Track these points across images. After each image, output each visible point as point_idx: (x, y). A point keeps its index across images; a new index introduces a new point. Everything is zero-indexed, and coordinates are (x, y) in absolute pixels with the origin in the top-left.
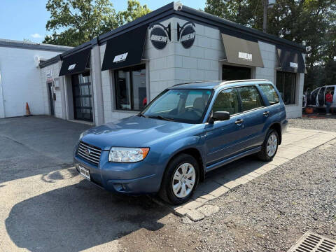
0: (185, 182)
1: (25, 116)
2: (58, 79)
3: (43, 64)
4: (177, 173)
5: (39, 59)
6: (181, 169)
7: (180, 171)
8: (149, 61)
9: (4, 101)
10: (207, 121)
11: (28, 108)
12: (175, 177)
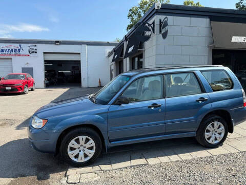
0: (84, 151)
1: (99, 87)
2: (112, 65)
3: (110, 54)
4: (73, 141)
5: (108, 52)
6: (78, 139)
7: (77, 141)
8: (144, 51)
9: (88, 78)
10: (114, 103)
11: (100, 82)
12: (70, 145)
